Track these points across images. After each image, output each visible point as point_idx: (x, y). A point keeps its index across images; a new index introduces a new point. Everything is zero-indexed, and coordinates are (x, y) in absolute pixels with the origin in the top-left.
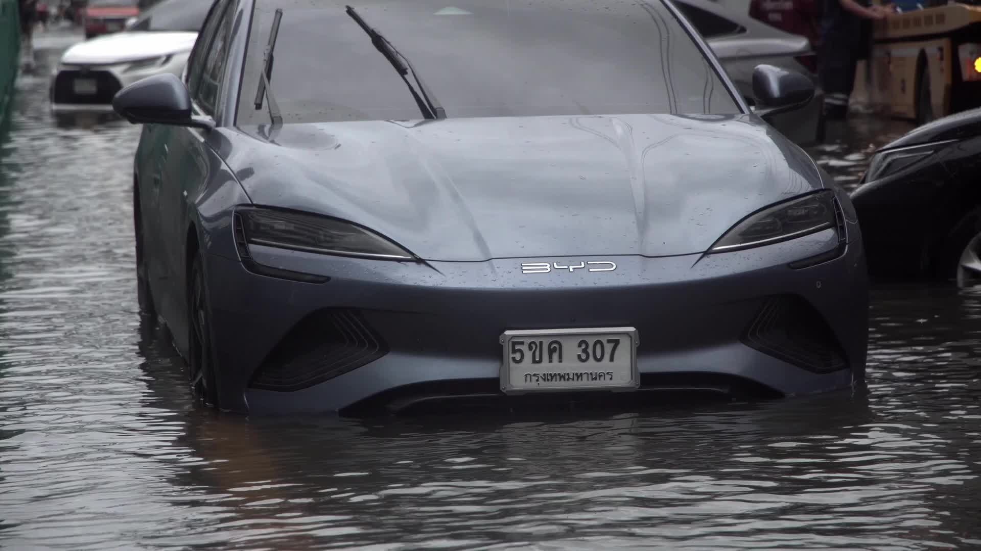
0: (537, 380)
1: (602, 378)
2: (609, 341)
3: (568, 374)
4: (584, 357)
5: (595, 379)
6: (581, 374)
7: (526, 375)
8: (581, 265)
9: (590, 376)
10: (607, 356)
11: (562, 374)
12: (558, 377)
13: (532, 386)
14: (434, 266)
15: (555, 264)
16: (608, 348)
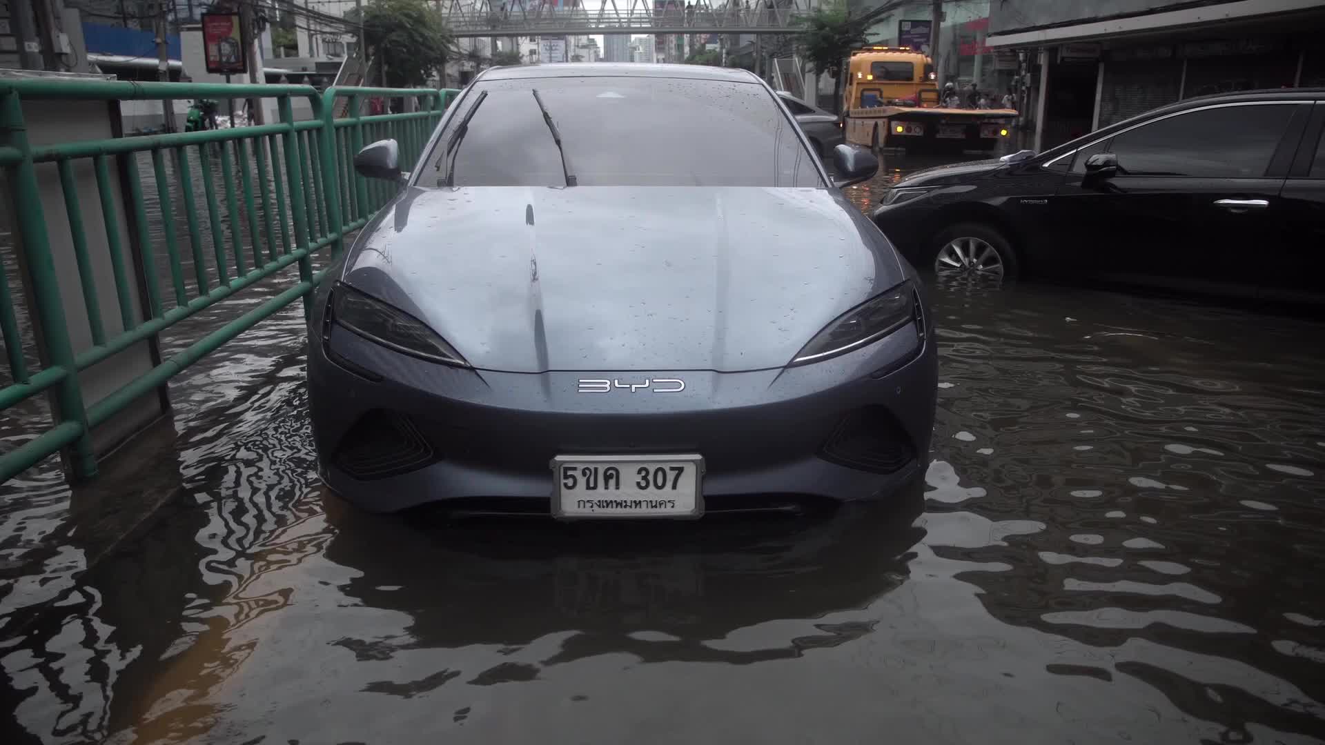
0: (592, 507)
1: (663, 506)
2: (672, 469)
3: (625, 502)
4: (643, 483)
5: (656, 506)
6: (640, 502)
7: (579, 501)
8: (645, 384)
9: (650, 505)
10: (669, 484)
11: (618, 501)
12: (614, 505)
13: (586, 512)
14: (481, 376)
15: (616, 381)
16: (671, 475)
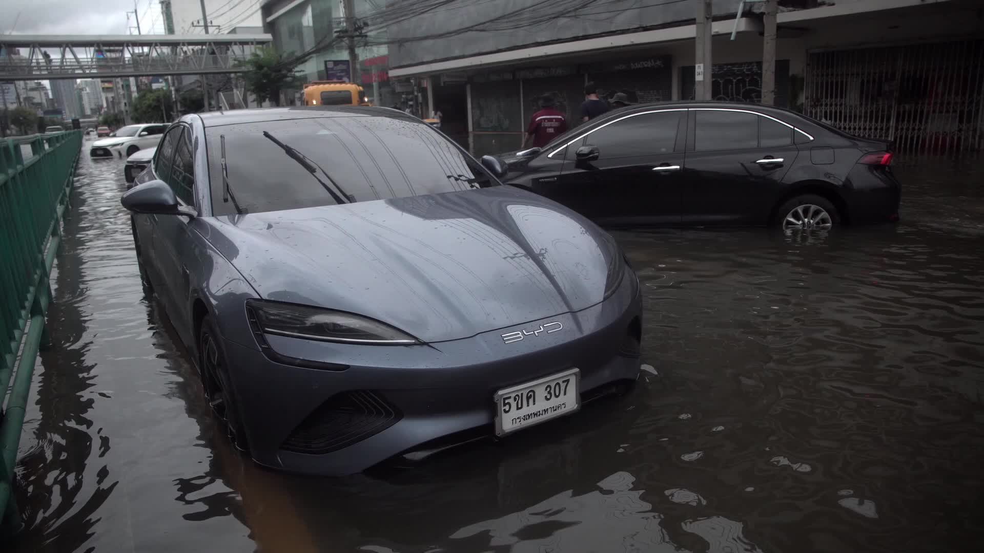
0: (520, 421)
1: (560, 408)
2: (564, 382)
3: (539, 412)
4: (548, 396)
5: (556, 410)
6: (547, 409)
7: (513, 420)
8: (541, 329)
9: (553, 409)
10: (562, 392)
11: (535, 412)
12: (533, 415)
13: (517, 426)
14: (434, 347)
15: (524, 331)
